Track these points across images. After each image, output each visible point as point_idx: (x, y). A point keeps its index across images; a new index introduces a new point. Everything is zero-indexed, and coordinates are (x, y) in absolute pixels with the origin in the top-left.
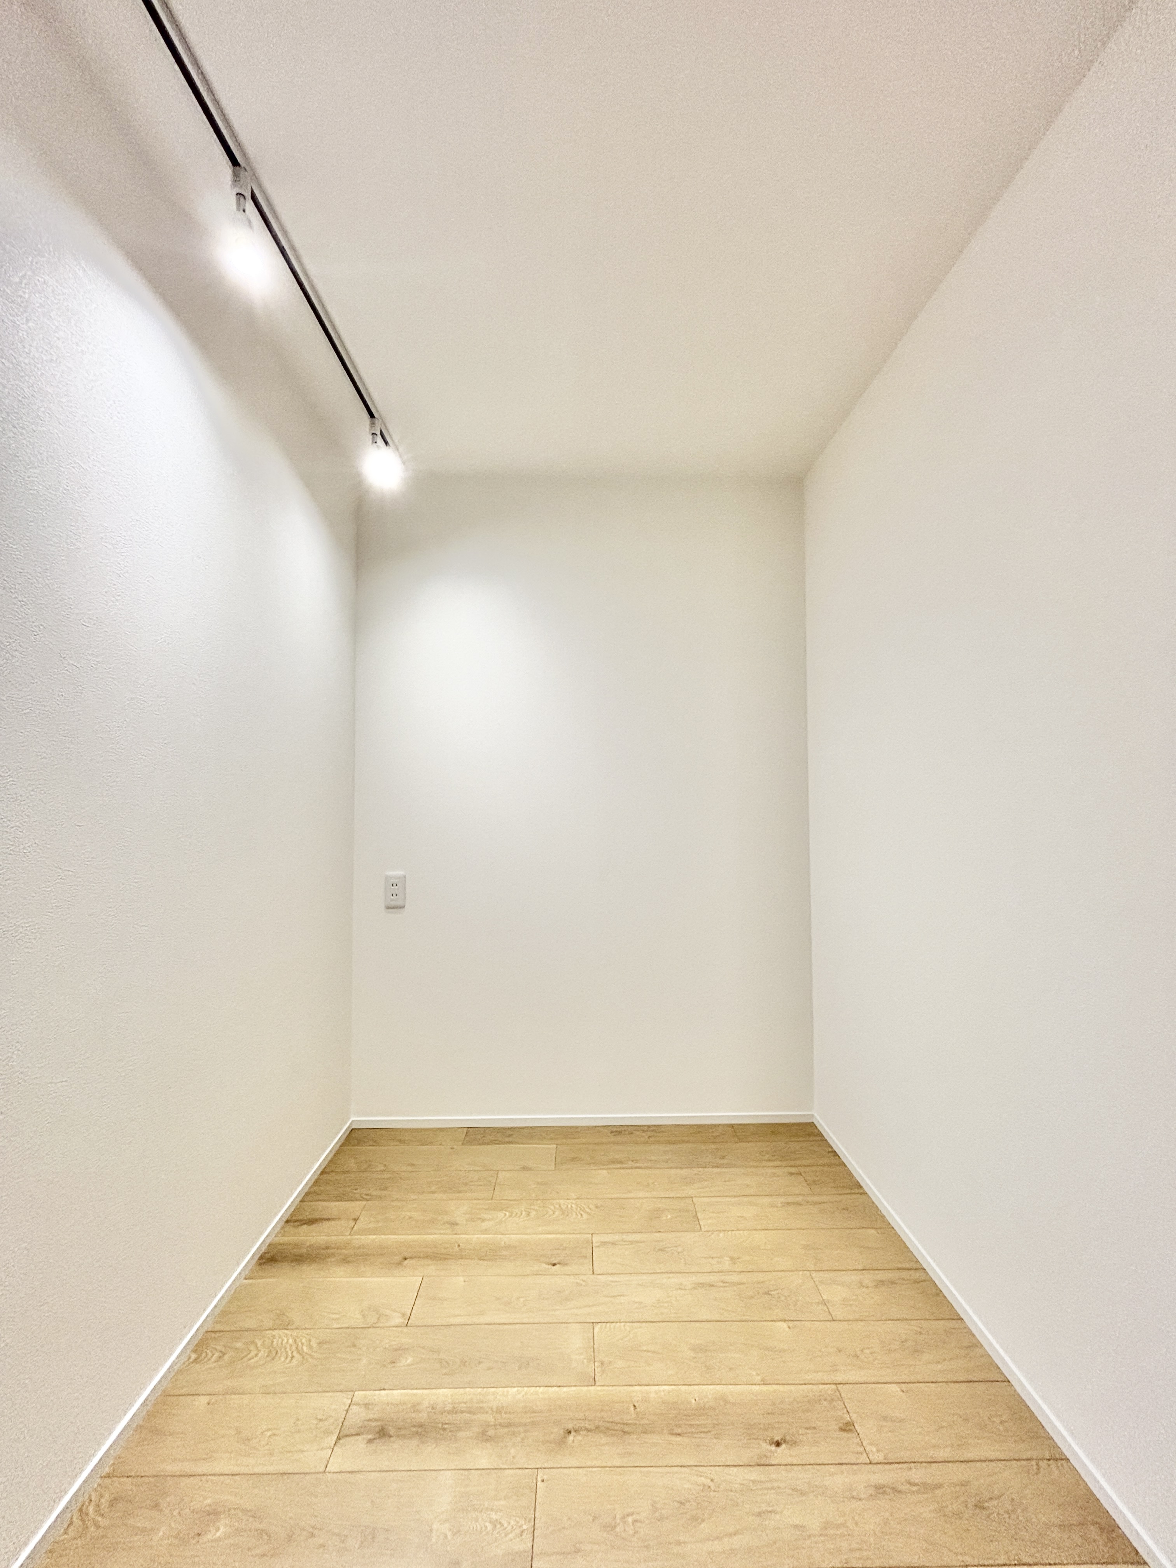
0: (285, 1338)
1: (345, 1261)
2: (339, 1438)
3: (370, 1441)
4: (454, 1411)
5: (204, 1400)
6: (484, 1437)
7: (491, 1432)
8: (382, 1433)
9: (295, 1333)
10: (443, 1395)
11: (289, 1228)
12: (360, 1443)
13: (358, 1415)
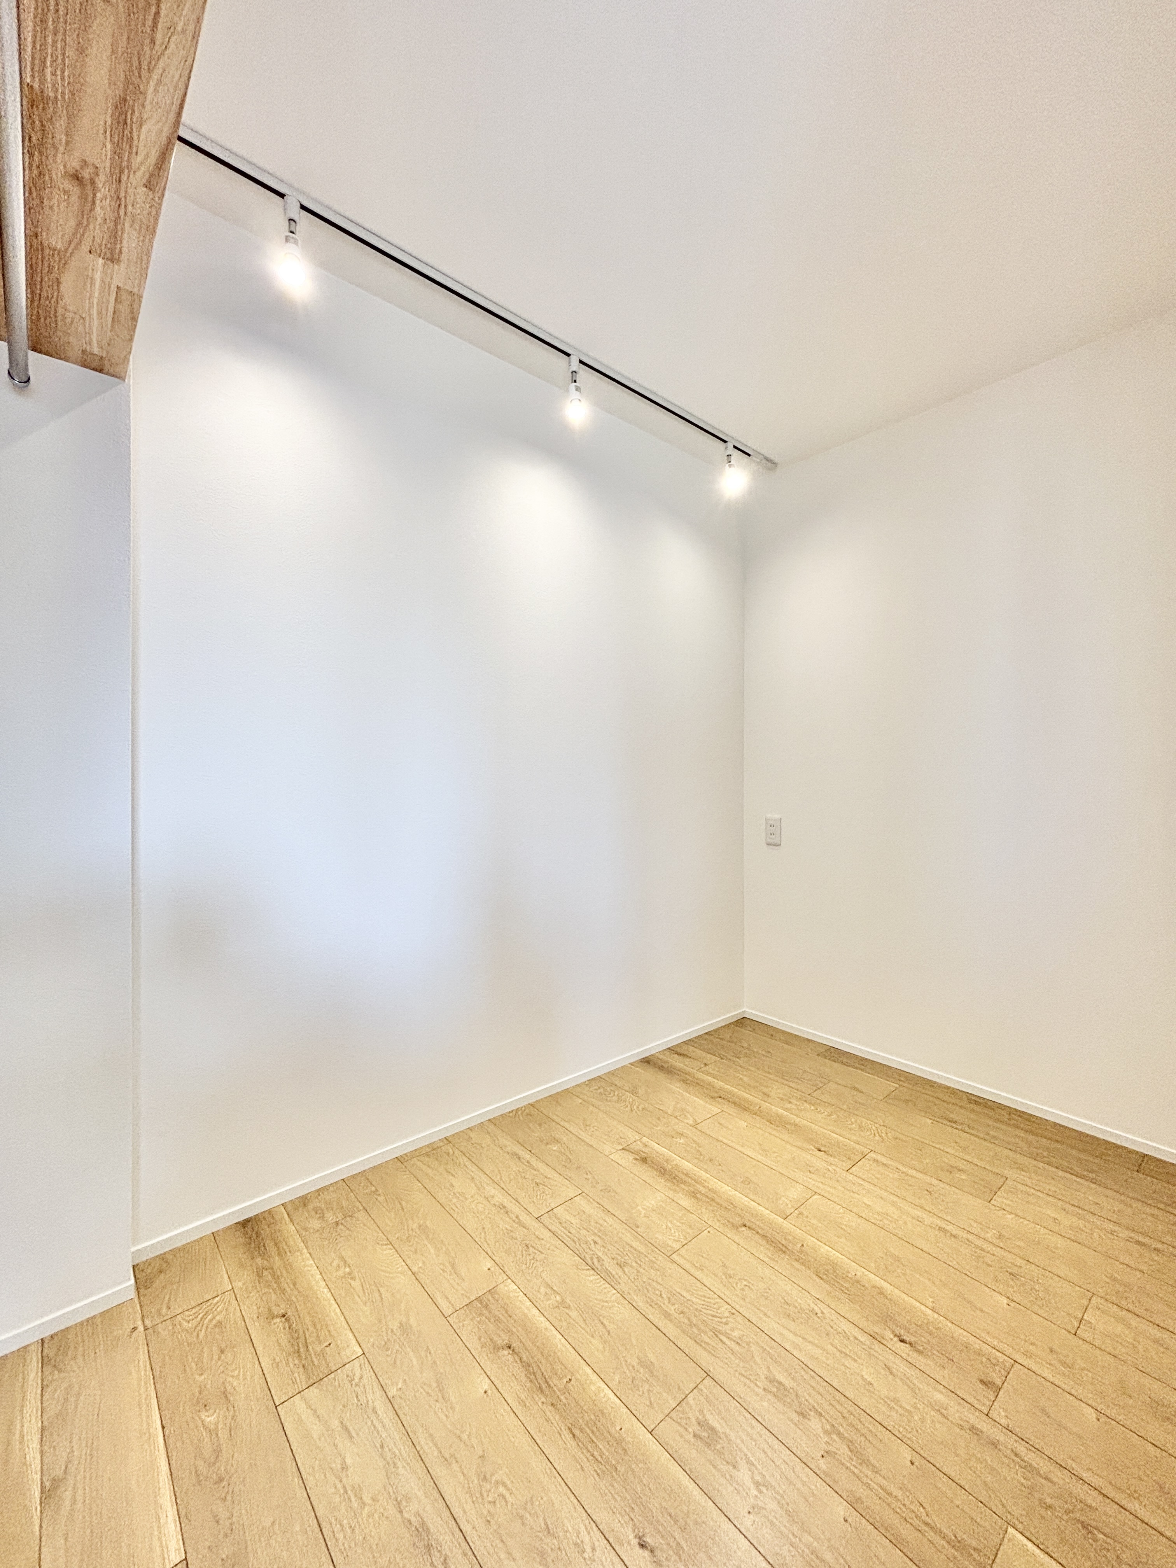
0: (629, 1097)
1: (684, 1081)
2: (623, 1149)
3: (636, 1159)
4: (687, 1175)
5: (580, 1101)
6: (694, 1195)
7: (698, 1195)
8: (644, 1160)
9: (634, 1097)
10: (686, 1165)
11: (668, 1053)
12: (631, 1157)
13: (639, 1146)
